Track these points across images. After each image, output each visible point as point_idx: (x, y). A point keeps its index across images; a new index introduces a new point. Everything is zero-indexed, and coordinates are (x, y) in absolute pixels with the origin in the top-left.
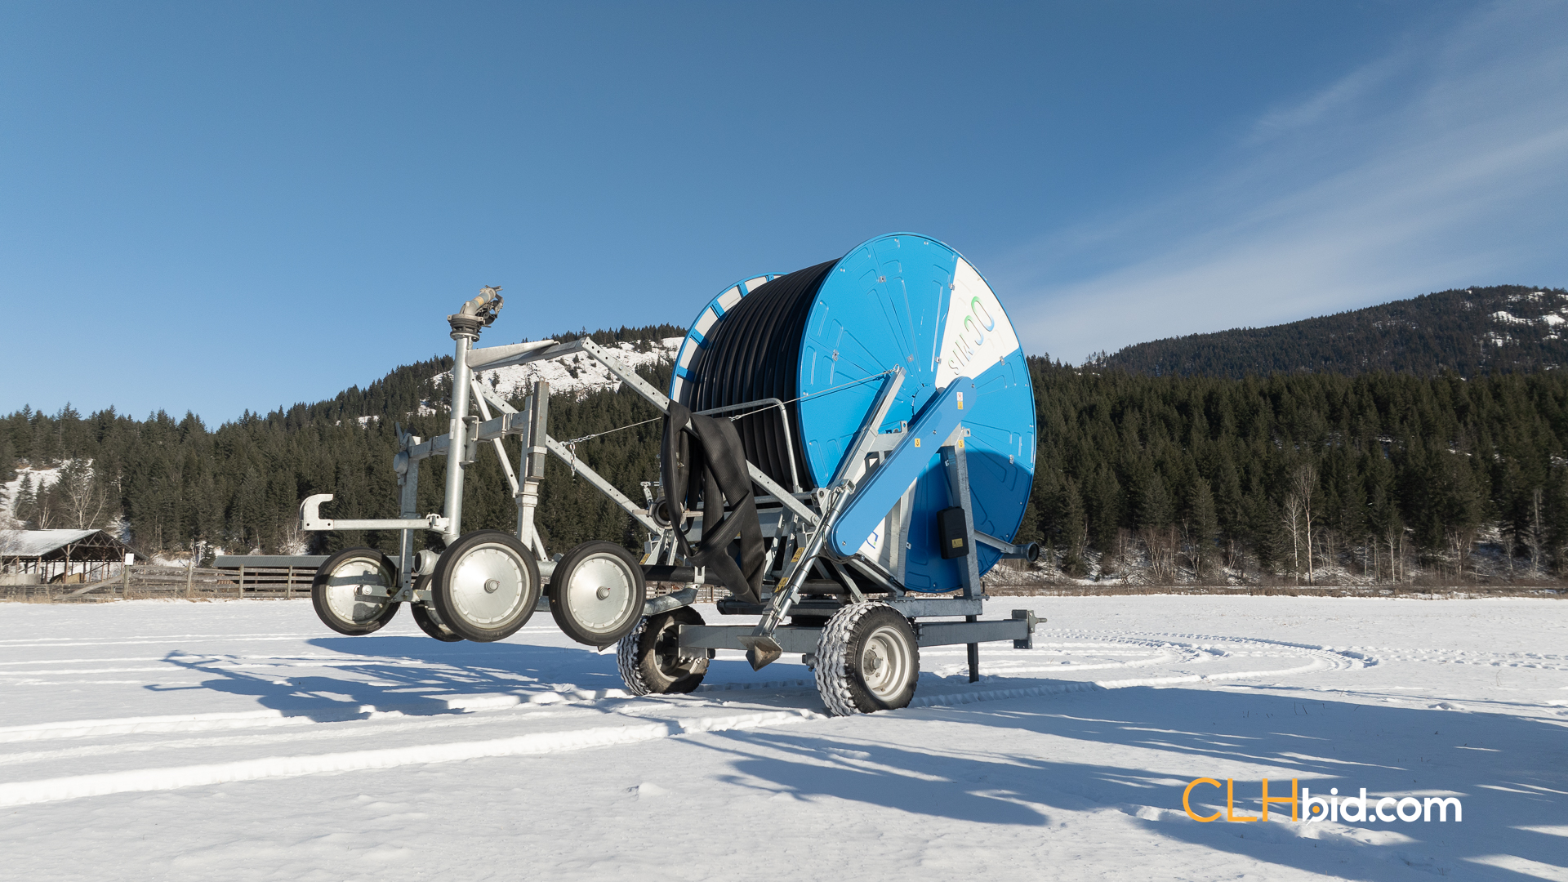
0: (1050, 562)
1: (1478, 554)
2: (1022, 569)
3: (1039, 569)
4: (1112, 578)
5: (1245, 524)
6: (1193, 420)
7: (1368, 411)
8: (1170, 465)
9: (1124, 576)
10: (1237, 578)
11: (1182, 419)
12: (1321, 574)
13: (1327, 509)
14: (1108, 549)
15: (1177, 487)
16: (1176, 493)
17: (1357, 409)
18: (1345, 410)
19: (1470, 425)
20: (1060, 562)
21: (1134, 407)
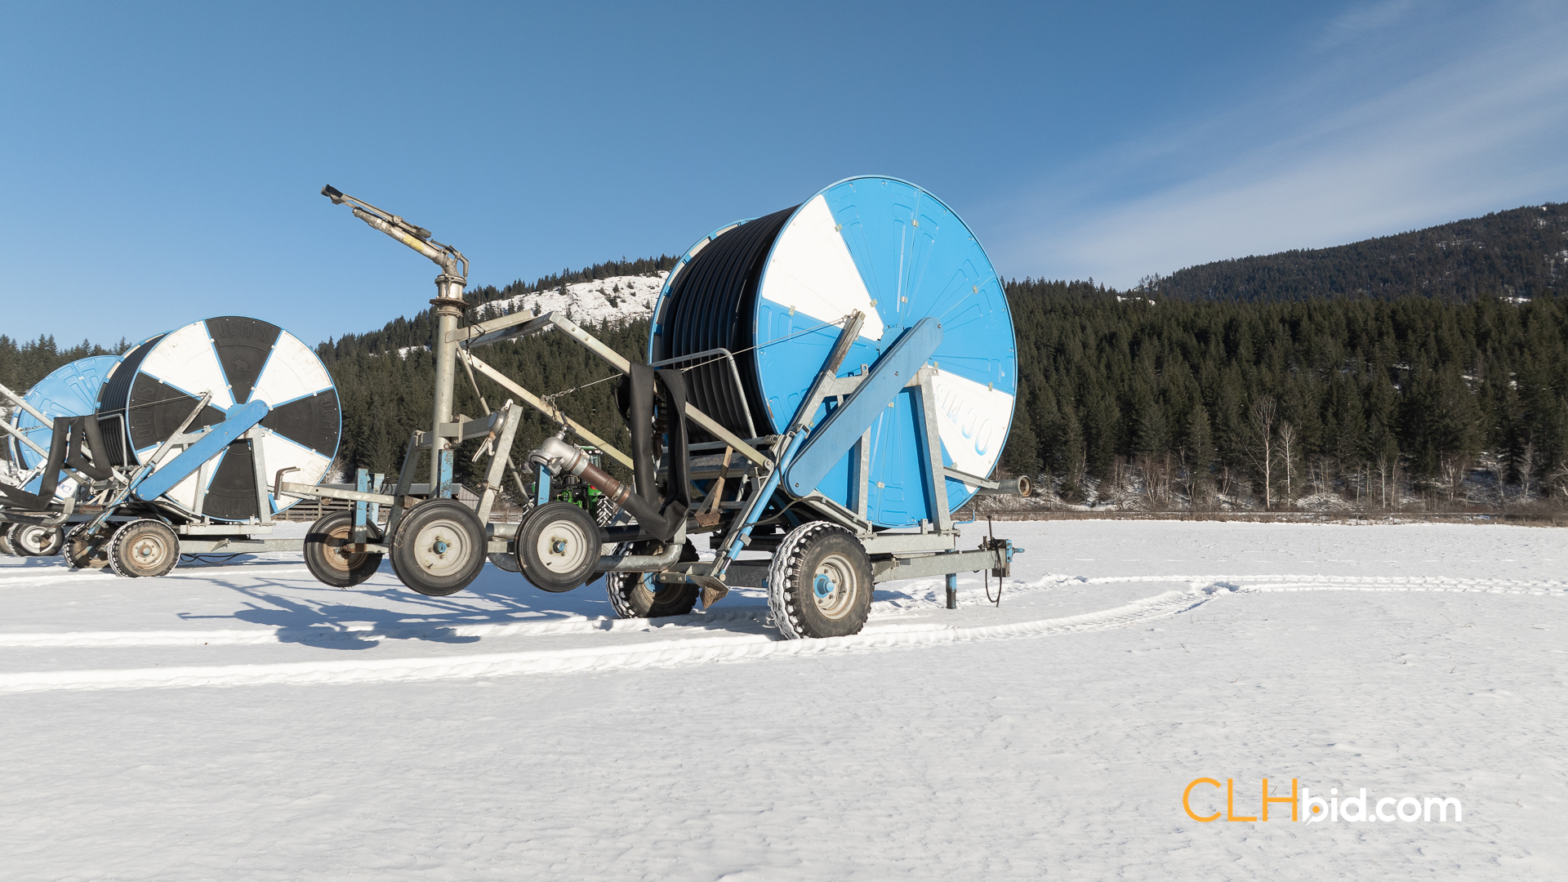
0: (1048, 488)
1: (1472, 481)
3: (1038, 495)
4: (1107, 504)
5: (1239, 451)
6: (1210, 347)
7: (1385, 338)
8: (1174, 393)
9: (1120, 502)
10: (1231, 504)
11: (1200, 347)
12: (1314, 501)
13: (1323, 437)
14: (1105, 475)
15: (1180, 415)
16: (1177, 421)
17: (1376, 336)
18: (1364, 336)
19: (1490, 352)
20: (1058, 488)
21: (1153, 334)
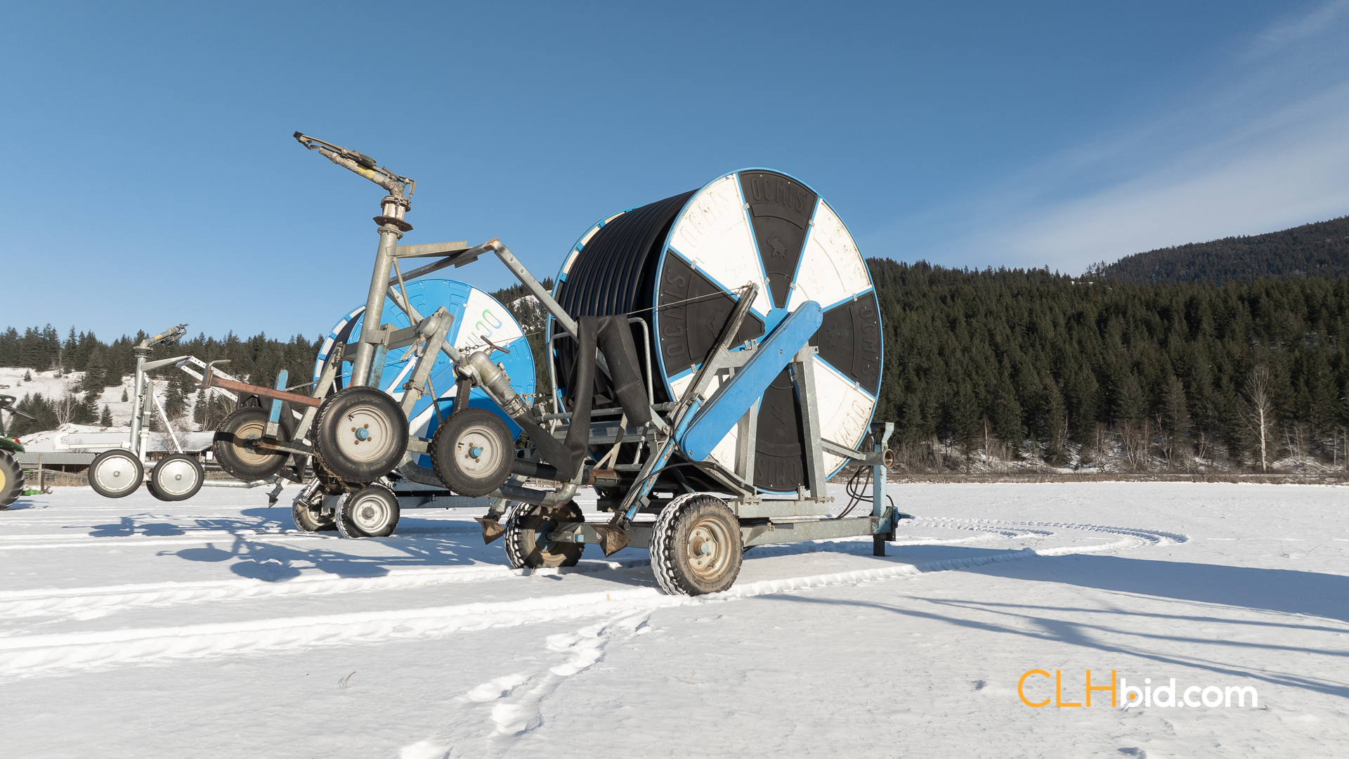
0: (1033, 453)
2: (1007, 459)
3: (1024, 459)
4: (1090, 467)
5: (1214, 418)
6: (1173, 324)
8: (1147, 365)
9: (1102, 465)
10: (1208, 466)
11: (1163, 324)
12: (1290, 463)
13: (1296, 404)
14: (1087, 441)
15: (1153, 385)
16: (1152, 391)
18: (1324, 311)
20: (1043, 453)
21: (1118, 313)
